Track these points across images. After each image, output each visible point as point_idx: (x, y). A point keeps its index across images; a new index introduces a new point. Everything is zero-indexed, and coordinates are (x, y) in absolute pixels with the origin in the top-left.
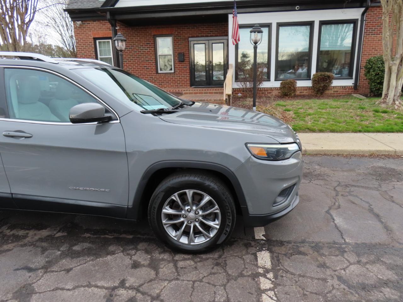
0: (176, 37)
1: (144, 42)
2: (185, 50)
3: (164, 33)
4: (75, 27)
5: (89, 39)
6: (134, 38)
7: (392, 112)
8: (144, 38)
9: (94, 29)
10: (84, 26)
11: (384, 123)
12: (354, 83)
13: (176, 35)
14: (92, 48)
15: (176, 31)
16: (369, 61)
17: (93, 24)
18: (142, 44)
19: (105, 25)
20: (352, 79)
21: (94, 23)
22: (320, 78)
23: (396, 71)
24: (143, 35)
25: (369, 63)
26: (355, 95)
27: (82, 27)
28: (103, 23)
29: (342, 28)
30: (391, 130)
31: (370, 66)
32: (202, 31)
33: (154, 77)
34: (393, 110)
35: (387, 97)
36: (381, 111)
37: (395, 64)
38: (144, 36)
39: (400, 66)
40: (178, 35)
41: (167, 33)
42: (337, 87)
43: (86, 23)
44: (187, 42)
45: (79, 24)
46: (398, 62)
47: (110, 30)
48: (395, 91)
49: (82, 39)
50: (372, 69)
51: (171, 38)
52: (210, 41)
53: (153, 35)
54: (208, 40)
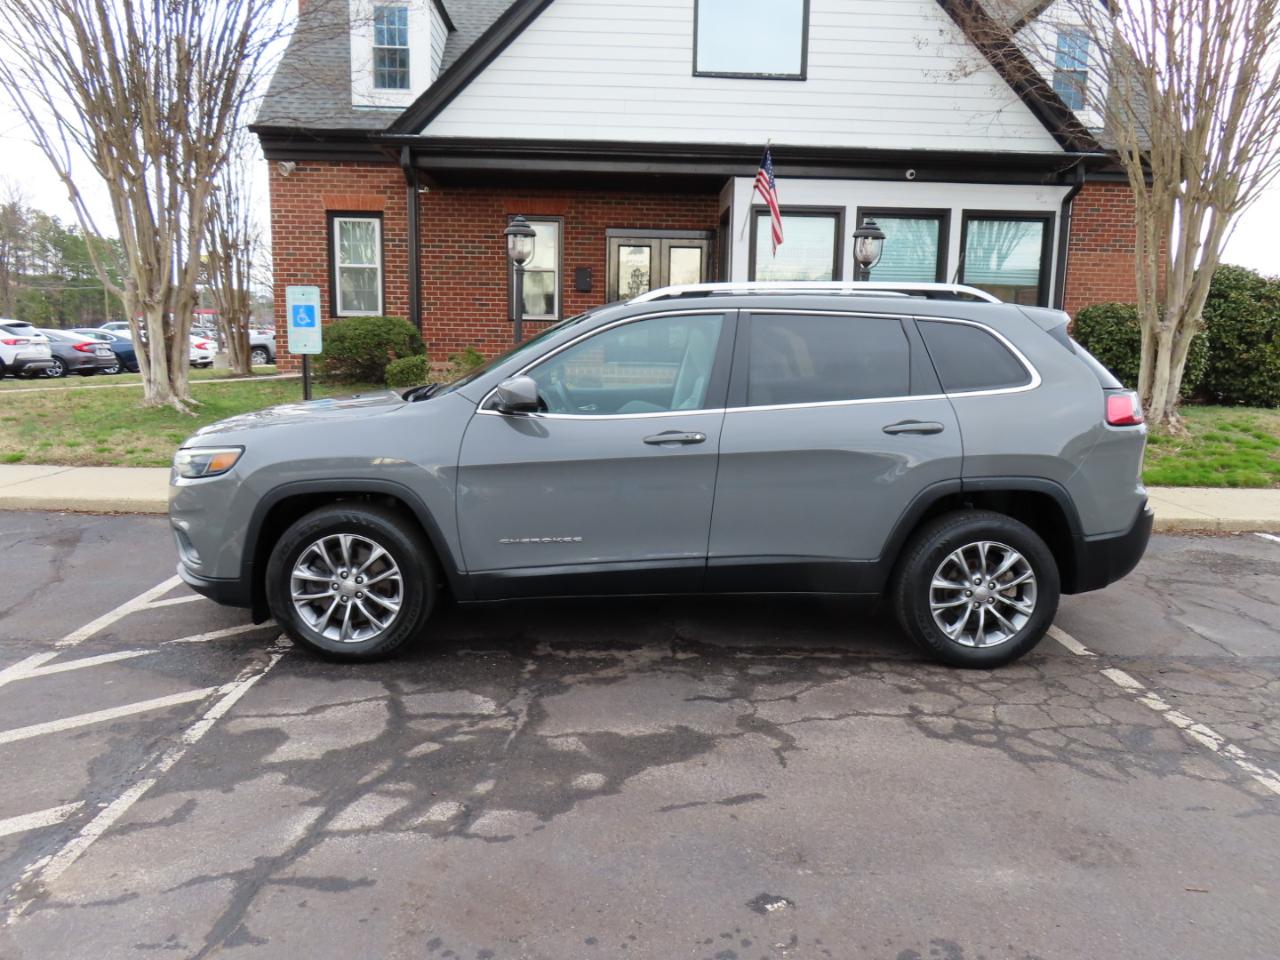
0: (571, 223)
1: (480, 231)
2: (595, 260)
3: (538, 212)
4: (275, 177)
5: (314, 212)
6: (449, 218)
7: (1168, 442)
8: (480, 221)
9: (332, 186)
10: (302, 177)
11: (1160, 466)
13: (573, 218)
14: (320, 239)
15: (571, 208)
17: (329, 173)
18: (473, 236)
19: (366, 176)
21: (332, 170)
23: (1170, 345)
24: (477, 213)
25: (1084, 322)
27: (295, 178)
28: (360, 171)
30: (1184, 482)
32: (645, 212)
33: (502, 331)
34: (1166, 436)
35: (1150, 406)
37: (1167, 328)
38: (479, 216)
39: (1177, 333)
40: (577, 218)
41: (548, 212)
43: (308, 167)
44: (601, 239)
45: (286, 170)
46: (1173, 323)
47: (378, 192)
48: (1168, 392)
49: (290, 212)
50: (1093, 337)
51: (556, 224)
52: (664, 241)
53: (504, 213)
54: (661, 238)
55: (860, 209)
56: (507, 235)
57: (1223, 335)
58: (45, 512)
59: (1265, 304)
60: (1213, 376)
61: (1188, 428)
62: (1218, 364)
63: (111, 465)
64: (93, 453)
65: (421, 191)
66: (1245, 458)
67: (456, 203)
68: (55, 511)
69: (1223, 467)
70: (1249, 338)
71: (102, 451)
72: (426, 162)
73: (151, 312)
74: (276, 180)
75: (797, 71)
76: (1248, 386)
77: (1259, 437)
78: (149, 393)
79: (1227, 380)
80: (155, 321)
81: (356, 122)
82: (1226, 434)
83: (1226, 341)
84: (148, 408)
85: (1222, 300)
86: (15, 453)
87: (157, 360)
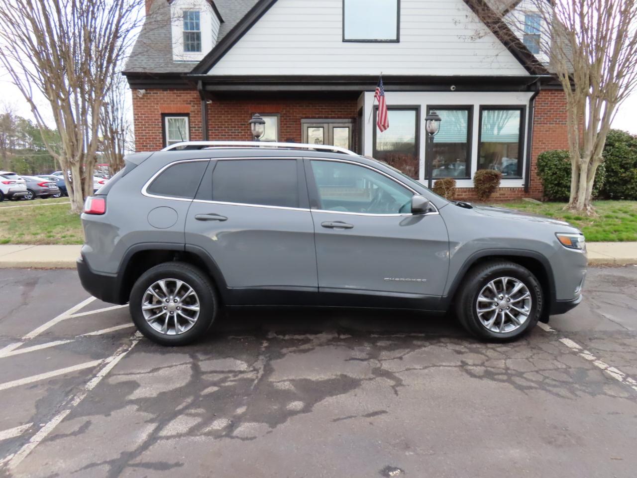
0: (283, 117)
1: (238, 122)
2: (296, 135)
3: (267, 112)
4: (135, 97)
5: (155, 114)
6: (223, 116)
7: (587, 219)
8: (238, 117)
9: (164, 101)
10: (149, 97)
12: (524, 183)
13: (284, 114)
14: (158, 127)
15: (283, 109)
16: (542, 156)
17: (162, 95)
18: (235, 125)
19: (181, 96)
20: (522, 178)
21: (164, 93)
22: (486, 176)
23: (586, 170)
24: (237, 113)
25: (542, 160)
26: (527, 199)
27: (145, 98)
28: (177, 93)
30: (595, 239)
31: (545, 164)
32: (320, 110)
34: (586, 216)
35: (577, 201)
36: (573, 217)
39: (590, 165)
40: (286, 114)
41: (272, 112)
42: (504, 189)
43: (152, 92)
44: (298, 124)
45: (141, 93)
46: (588, 160)
47: (187, 104)
48: (586, 194)
49: (143, 114)
50: (547, 167)
51: (276, 118)
52: (330, 124)
53: (250, 112)
54: (328, 123)
55: (428, 106)
56: (251, 123)
57: (612, 164)
58: (20, 269)
59: (633, 149)
60: (608, 185)
61: (596, 212)
62: (610, 179)
63: (54, 244)
64: (45, 238)
65: (208, 103)
66: (626, 226)
67: (226, 108)
68: (25, 268)
69: (615, 231)
70: (626, 166)
71: (50, 236)
72: (210, 88)
73: (73, 166)
74: (136, 99)
75: (395, 38)
76: (626, 190)
77: (632, 215)
78: (73, 207)
79: (615, 187)
80: (76, 171)
81: (176, 69)
82: (616, 215)
83: (614, 168)
84: (73, 214)
85: (611, 147)
86: (6, 239)
87: (77, 190)
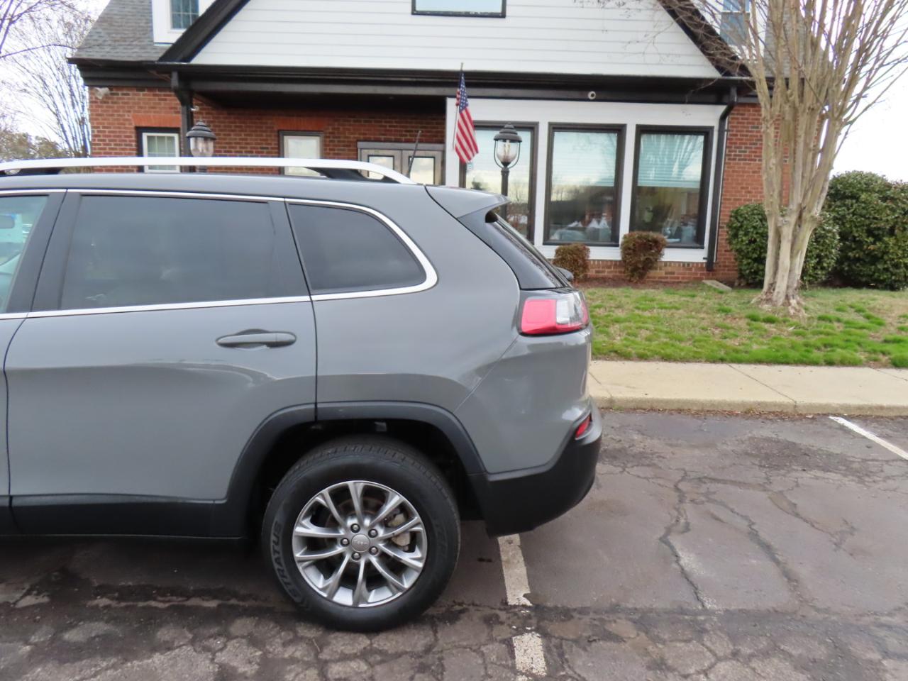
0: (329, 137)
1: (256, 144)
3: (303, 129)
4: (94, 100)
5: (125, 128)
6: (232, 133)
7: (785, 322)
8: (257, 136)
9: (139, 107)
10: (115, 100)
11: (769, 344)
12: (706, 256)
13: (330, 133)
15: (329, 125)
16: (737, 212)
17: (136, 97)
18: (251, 148)
19: (166, 100)
20: (703, 248)
21: (139, 95)
22: (638, 243)
23: (790, 237)
24: (254, 129)
25: (736, 218)
26: (709, 283)
27: (110, 101)
28: (160, 95)
29: (682, 142)
30: (783, 361)
31: (739, 224)
32: (388, 128)
34: (785, 316)
35: (774, 290)
36: (762, 317)
37: (788, 223)
38: (256, 131)
39: (797, 227)
40: (334, 133)
41: (310, 129)
42: (672, 264)
43: (120, 92)
44: (354, 150)
45: (102, 94)
46: (793, 219)
47: (175, 113)
48: (789, 278)
49: (107, 128)
50: (742, 231)
51: (318, 138)
52: (404, 151)
53: (276, 129)
54: (401, 150)
55: (550, 124)
56: (189, 137)
57: (854, 229)
59: (889, 204)
60: (846, 264)
61: (806, 309)
62: (850, 254)
65: (192, 110)
66: (849, 337)
67: (237, 121)
69: (825, 346)
70: (876, 232)
74: (96, 102)
75: (499, 10)
76: (874, 273)
77: (868, 317)
79: (858, 267)
82: (839, 315)
83: (856, 235)
85: (854, 201)
